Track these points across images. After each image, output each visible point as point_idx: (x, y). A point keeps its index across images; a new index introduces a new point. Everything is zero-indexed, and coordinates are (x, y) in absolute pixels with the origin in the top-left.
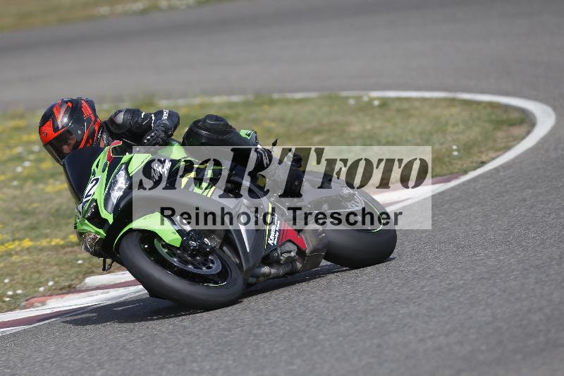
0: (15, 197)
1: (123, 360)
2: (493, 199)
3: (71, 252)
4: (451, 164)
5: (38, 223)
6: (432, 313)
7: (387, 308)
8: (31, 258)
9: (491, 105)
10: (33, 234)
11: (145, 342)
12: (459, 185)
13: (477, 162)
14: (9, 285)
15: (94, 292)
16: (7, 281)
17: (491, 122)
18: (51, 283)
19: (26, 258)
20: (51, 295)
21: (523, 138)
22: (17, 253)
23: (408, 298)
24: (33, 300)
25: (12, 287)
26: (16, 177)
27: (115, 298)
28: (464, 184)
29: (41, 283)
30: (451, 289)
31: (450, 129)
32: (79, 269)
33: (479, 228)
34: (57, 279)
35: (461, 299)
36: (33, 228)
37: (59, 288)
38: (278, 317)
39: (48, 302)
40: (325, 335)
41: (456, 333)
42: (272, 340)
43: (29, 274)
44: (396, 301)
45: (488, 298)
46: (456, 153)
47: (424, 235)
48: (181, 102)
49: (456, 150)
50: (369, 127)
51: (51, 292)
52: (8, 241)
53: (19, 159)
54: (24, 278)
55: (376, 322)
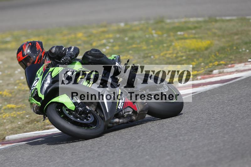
1: (149, 135)
11: (159, 127)
40: (239, 124)
42: (215, 127)
53: (104, 45)
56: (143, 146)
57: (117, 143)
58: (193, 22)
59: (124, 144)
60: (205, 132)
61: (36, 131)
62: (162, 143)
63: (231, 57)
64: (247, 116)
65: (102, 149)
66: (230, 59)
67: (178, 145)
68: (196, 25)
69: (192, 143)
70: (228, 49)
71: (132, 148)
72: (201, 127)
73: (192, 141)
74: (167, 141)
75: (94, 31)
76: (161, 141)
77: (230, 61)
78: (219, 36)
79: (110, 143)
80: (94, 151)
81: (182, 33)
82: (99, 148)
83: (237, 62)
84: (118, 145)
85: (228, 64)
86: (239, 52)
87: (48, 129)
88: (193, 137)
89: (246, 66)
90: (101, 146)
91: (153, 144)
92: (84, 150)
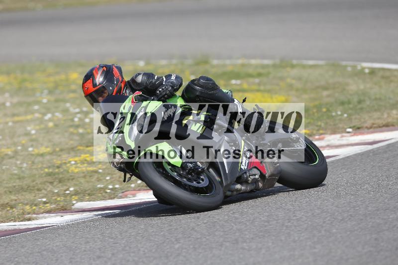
1: (193, 238)
7: (380, 213)
11: (209, 226)
14: (109, 181)
16: (108, 178)
18: (140, 182)
20: (139, 190)
23: (395, 207)
24: (126, 193)
25: (112, 183)
29: (132, 181)
37: (145, 185)
38: (303, 215)
39: (138, 195)
40: (337, 229)
42: (299, 231)
44: (387, 209)
50: (362, 87)
51: (139, 188)
54: (120, 177)
55: (373, 223)
56: (184, 254)
57: (142, 247)
58: (256, 66)
59: (153, 251)
60: (283, 238)
61: (10, 221)
62: (214, 252)
63: (319, 123)
64: (349, 217)
65: (119, 256)
66: (317, 126)
67: (241, 256)
68: (261, 71)
69: (264, 254)
70: (315, 110)
71: (167, 257)
72: (275, 230)
73: (263, 251)
74: (223, 249)
76: (213, 248)
77: (318, 130)
78: (297, 90)
79: (130, 248)
80: (105, 259)
81: (238, 82)
82: (113, 254)
83: (329, 132)
84: (144, 251)
85: (315, 135)
86: (333, 117)
87: (29, 220)
88: (264, 245)
89: (343, 140)
90: (116, 251)
91: (201, 253)
92: (89, 255)
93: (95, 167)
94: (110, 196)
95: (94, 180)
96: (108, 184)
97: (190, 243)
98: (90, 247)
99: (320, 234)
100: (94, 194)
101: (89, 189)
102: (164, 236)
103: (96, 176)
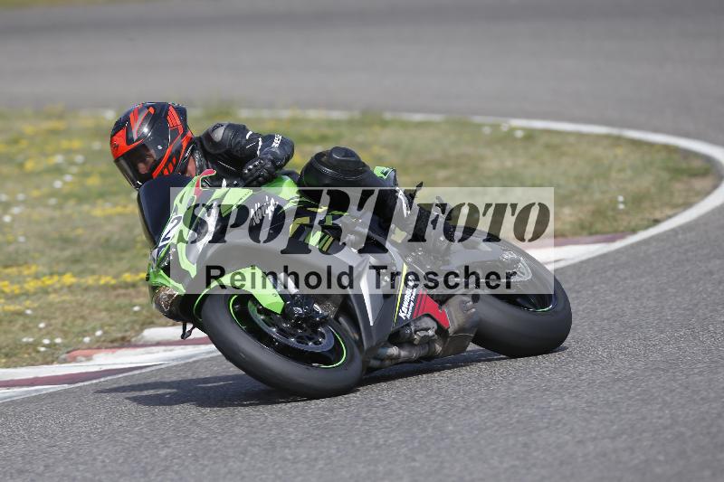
0: (52, 220)
1: (194, 438)
2: (669, 268)
3: (125, 295)
4: (616, 220)
5: (83, 254)
6: (594, 409)
7: (535, 397)
8: (73, 298)
9: (667, 147)
10: (78, 268)
12: (626, 248)
13: (648, 220)
14: (44, 332)
15: (155, 349)
16: (42, 325)
17: (668, 169)
18: (99, 333)
19: (67, 298)
20: (99, 348)
21: (707, 193)
22: (55, 291)
24: (74, 353)
25: (49, 334)
26: (54, 193)
27: (182, 358)
28: (632, 246)
29: (86, 331)
30: (618, 379)
31: (614, 175)
32: (135, 318)
33: (652, 304)
34: (106, 328)
35: (631, 394)
36: (76, 260)
37: (109, 339)
38: (394, 399)
39: (95, 356)
40: (455, 425)
41: (624, 437)
42: (386, 428)
43: (70, 319)
44: (546, 390)
45: (665, 394)
46: (621, 207)
47: (581, 308)
48: (265, 114)
49: (623, 203)
50: (509, 164)
51: (98, 344)
52: (45, 275)
53: (58, 171)
54: (64, 324)
55: (521, 414)
56: (176, 468)
57: (101, 455)
59: (120, 461)
60: (357, 440)
62: (231, 464)
64: (479, 403)
65: (57, 470)
67: (280, 472)
68: (326, 131)
69: (321, 469)
71: (145, 473)
72: (343, 425)
73: (321, 464)
74: (247, 459)
75: (29, 129)
76: (229, 457)
79: (78, 455)
80: (32, 474)
82: (46, 466)
84: (103, 462)
88: (322, 453)
90: (53, 460)
91: (206, 466)
92: (4, 468)
93: (20, 305)
94: (45, 358)
95: (16, 327)
96: (43, 337)
97: (188, 447)
98: (6, 453)
99: (424, 435)
100: (15, 355)
101: (7, 346)
102: (140, 433)
103: (20, 321)
